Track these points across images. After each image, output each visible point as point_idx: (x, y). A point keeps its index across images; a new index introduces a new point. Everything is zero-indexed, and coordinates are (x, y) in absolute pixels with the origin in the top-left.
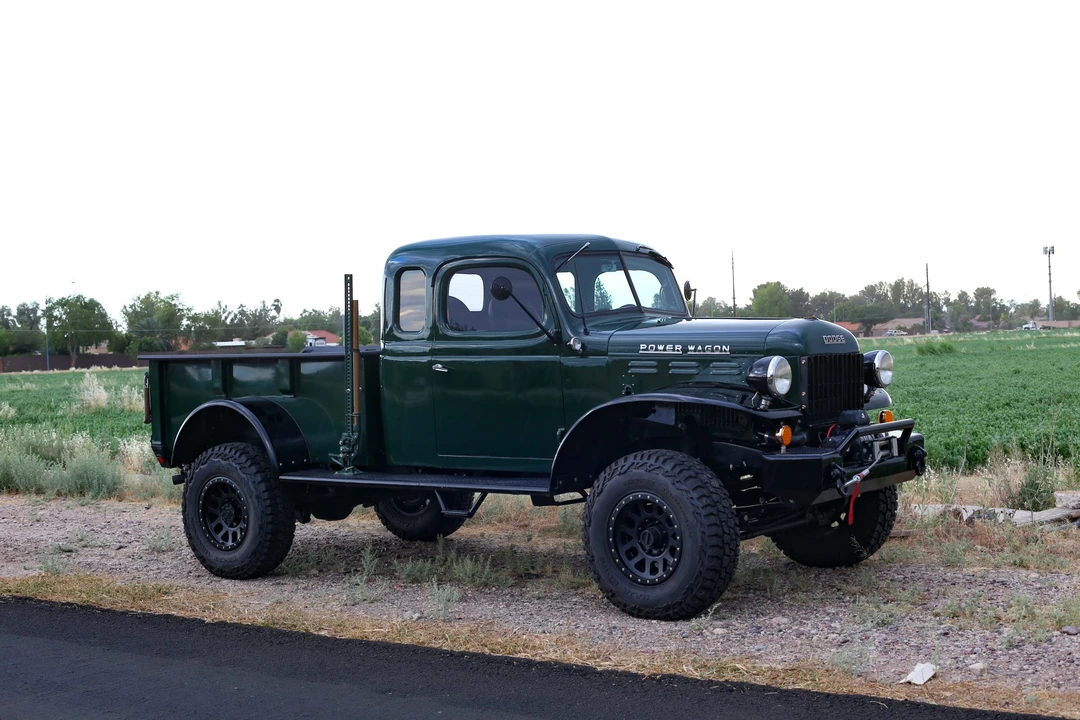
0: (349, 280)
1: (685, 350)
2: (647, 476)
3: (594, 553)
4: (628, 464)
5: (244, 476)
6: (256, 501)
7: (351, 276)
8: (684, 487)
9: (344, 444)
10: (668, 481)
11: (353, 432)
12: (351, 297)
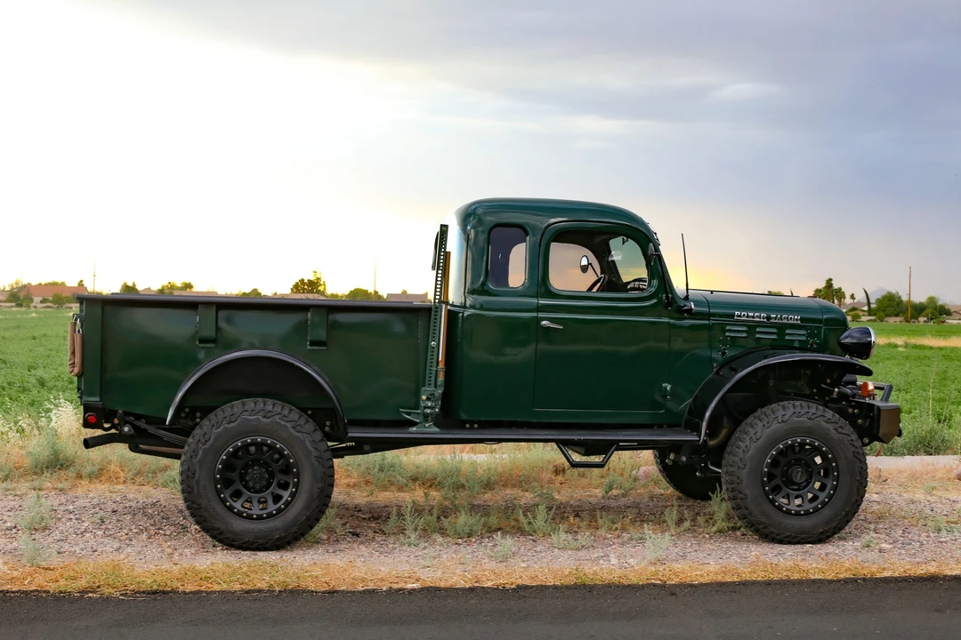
0: (444, 230)
1: (768, 318)
2: (810, 423)
3: (747, 492)
4: (789, 413)
5: (299, 435)
6: (316, 463)
7: (447, 226)
8: (844, 431)
9: (428, 399)
10: (830, 427)
11: (436, 387)
12: (445, 248)
